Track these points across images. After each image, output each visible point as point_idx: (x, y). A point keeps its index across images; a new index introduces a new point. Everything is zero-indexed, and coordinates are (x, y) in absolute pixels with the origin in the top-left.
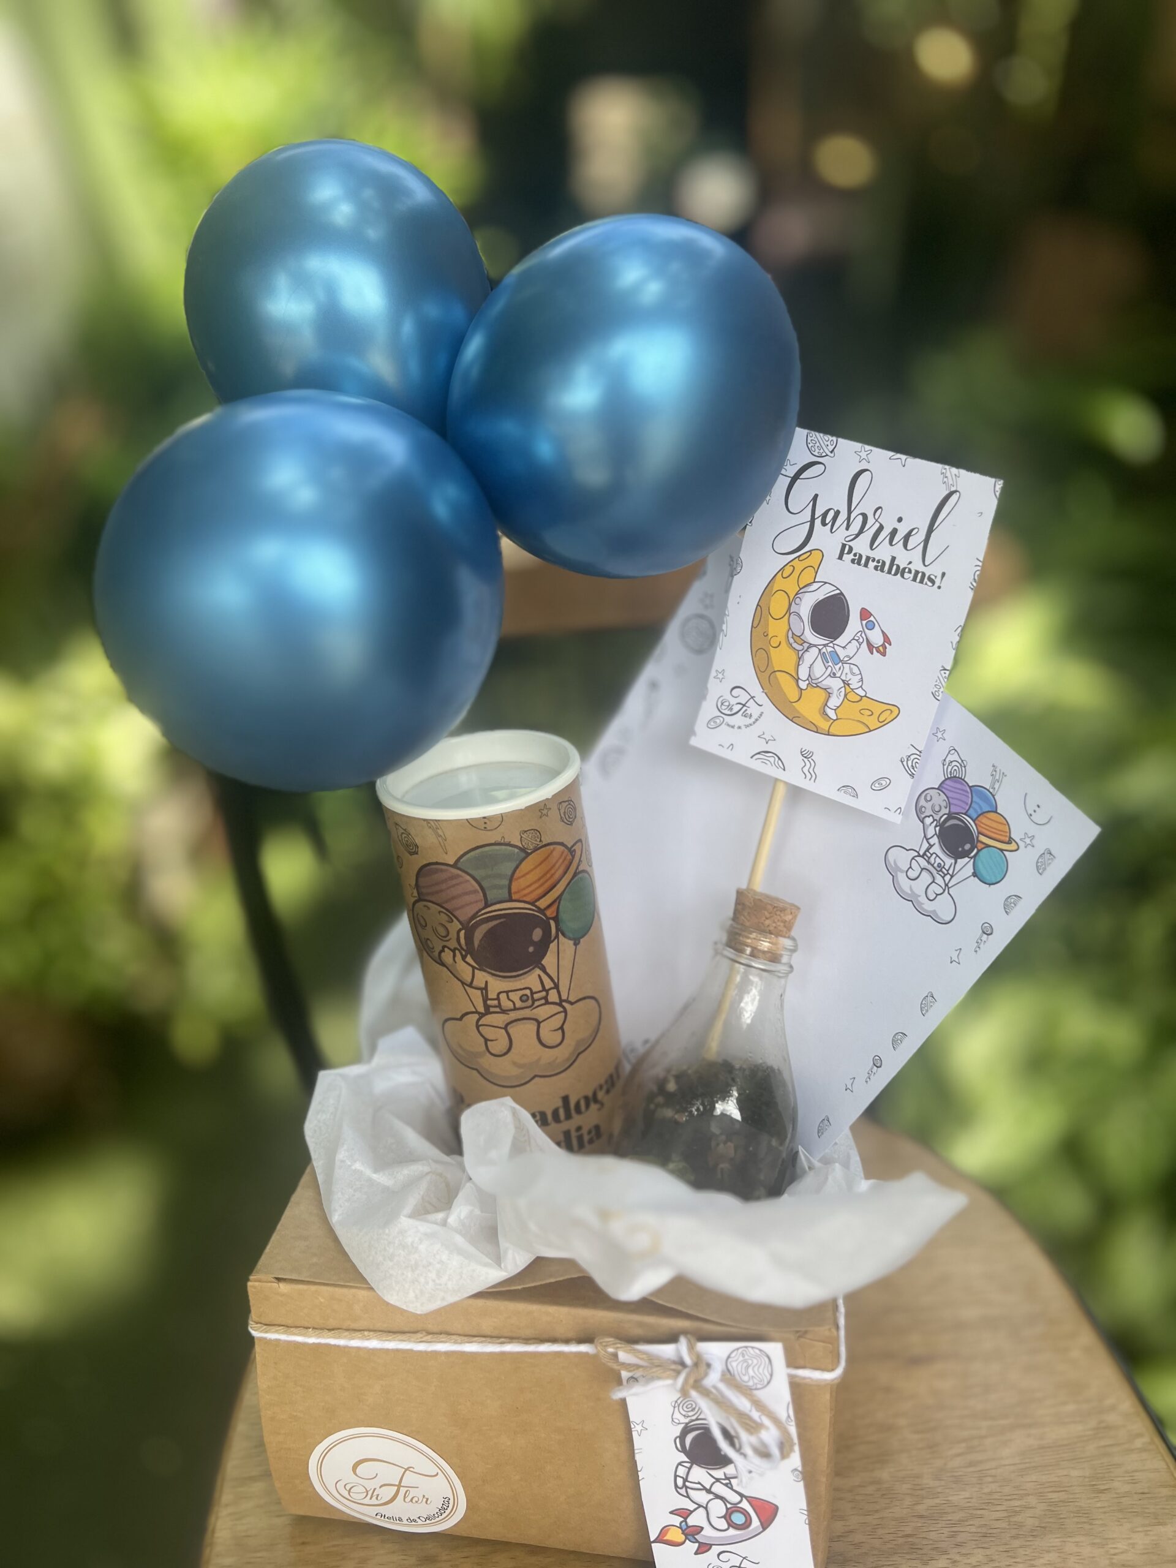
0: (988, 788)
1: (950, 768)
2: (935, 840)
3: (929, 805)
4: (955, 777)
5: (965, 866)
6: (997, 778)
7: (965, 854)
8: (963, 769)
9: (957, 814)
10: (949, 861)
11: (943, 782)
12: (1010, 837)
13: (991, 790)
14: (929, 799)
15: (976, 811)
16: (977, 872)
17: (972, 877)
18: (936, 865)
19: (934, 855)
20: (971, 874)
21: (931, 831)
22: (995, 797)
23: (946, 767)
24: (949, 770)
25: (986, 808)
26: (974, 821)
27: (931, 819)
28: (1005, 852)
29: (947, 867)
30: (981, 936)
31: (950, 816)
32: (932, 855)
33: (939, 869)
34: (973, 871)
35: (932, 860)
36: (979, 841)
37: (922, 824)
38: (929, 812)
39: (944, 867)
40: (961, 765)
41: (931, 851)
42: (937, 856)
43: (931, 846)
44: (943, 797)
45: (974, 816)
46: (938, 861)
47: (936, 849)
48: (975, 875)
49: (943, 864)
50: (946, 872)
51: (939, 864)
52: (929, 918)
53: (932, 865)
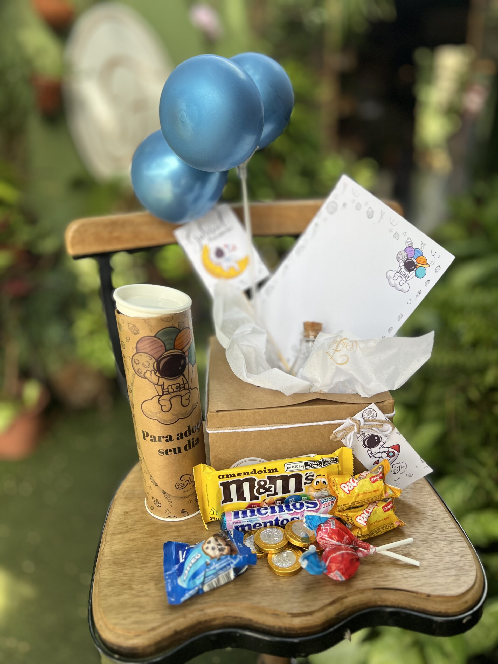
0: (420, 249)
1: (408, 244)
2: (403, 267)
3: (401, 256)
4: (409, 247)
5: (413, 273)
6: (423, 245)
7: (413, 270)
8: (412, 244)
9: (410, 258)
10: (407, 273)
11: (406, 249)
12: (427, 263)
13: (421, 249)
14: (401, 254)
15: (416, 256)
16: (416, 275)
17: (415, 277)
18: (403, 275)
19: (402, 272)
20: (414, 276)
21: (402, 264)
22: (422, 251)
23: (406, 244)
24: (408, 245)
25: (419, 255)
26: (415, 259)
27: (401, 261)
28: (425, 268)
29: (406, 275)
30: (418, 294)
31: (408, 259)
32: (401, 271)
33: (404, 276)
34: (415, 275)
35: (402, 273)
36: (417, 265)
37: (398, 263)
38: (401, 258)
39: (405, 275)
40: (411, 243)
41: (401, 270)
42: (403, 272)
43: (401, 269)
44: (406, 253)
45: (416, 258)
46: (404, 273)
47: (403, 269)
48: (416, 276)
49: (405, 274)
50: (406, 276)
51: (404, 274)
52: (401, 291)
53: (402, 275)
